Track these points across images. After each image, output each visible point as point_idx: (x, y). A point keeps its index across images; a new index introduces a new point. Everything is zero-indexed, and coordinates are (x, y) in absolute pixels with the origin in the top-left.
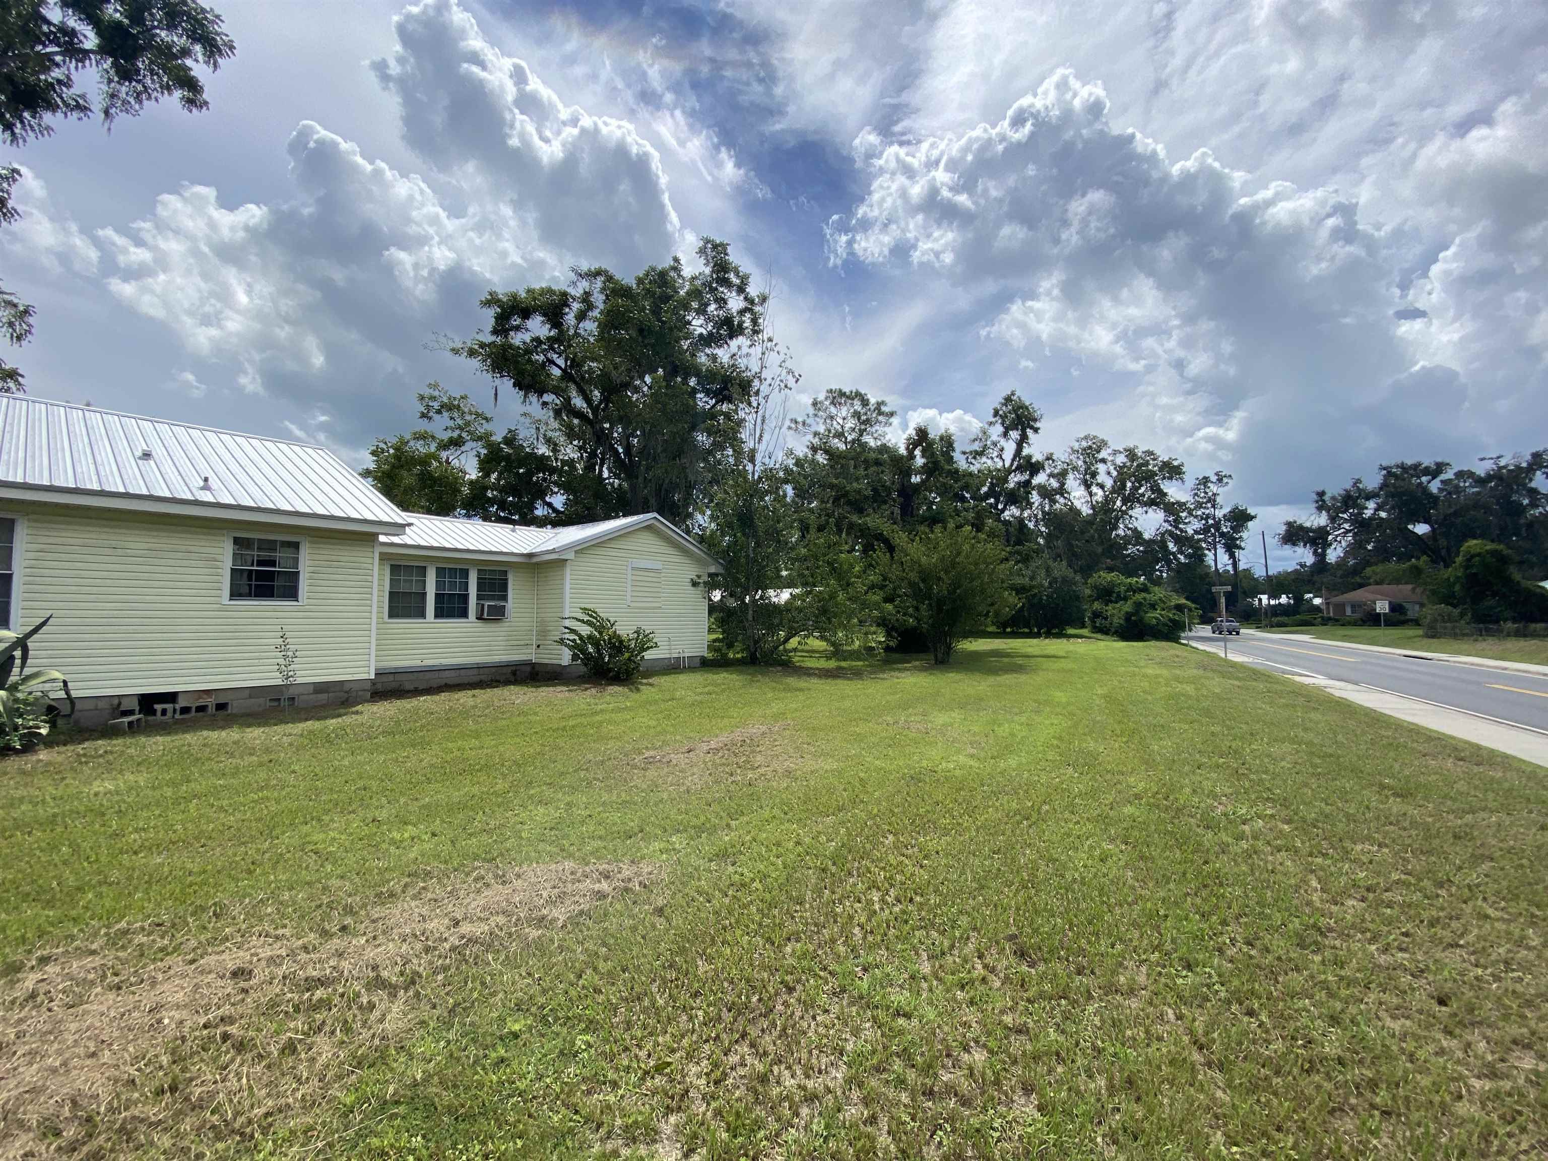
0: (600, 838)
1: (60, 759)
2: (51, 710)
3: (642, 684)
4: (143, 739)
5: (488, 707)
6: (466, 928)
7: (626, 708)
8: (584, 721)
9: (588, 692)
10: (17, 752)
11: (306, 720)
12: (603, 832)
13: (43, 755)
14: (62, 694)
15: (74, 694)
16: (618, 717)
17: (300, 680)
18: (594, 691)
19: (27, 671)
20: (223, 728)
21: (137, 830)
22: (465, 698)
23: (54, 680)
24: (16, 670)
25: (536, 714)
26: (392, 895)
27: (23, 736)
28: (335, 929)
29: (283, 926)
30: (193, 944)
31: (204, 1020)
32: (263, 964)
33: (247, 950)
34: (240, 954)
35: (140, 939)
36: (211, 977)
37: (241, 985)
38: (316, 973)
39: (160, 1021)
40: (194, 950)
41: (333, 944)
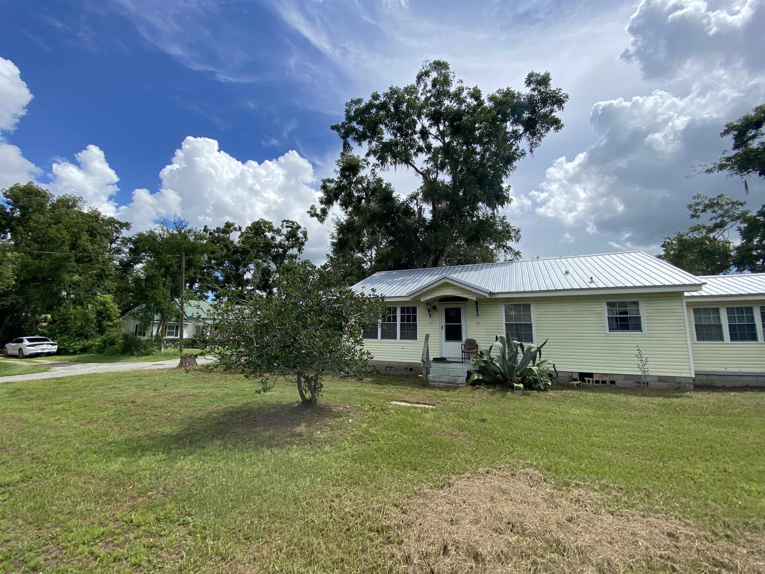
1: (557, 396)
2: (550, 375)
4: (584, 393)
10: (542, 390)
13: (551, 393)
14: (553, 369)
15: (557, 370)
17: (651, 374)
19: (542, 359)
20: (616, 393)
21: (595, 436)
23: (550, 364)
24: (538, 359)
27: (544, 385)
28: (722, 534)
29: (688, 518)
30: (641, 507)
31: (659, 553)
32: (683, 536)
33: (672, 523)
34: (668, 524)
35: (614, 492)
36: (657, 531)
37: (674, 543)
38: (718, 557)
39: (637, 542)
40: (643, 510)
41: (724, 543)
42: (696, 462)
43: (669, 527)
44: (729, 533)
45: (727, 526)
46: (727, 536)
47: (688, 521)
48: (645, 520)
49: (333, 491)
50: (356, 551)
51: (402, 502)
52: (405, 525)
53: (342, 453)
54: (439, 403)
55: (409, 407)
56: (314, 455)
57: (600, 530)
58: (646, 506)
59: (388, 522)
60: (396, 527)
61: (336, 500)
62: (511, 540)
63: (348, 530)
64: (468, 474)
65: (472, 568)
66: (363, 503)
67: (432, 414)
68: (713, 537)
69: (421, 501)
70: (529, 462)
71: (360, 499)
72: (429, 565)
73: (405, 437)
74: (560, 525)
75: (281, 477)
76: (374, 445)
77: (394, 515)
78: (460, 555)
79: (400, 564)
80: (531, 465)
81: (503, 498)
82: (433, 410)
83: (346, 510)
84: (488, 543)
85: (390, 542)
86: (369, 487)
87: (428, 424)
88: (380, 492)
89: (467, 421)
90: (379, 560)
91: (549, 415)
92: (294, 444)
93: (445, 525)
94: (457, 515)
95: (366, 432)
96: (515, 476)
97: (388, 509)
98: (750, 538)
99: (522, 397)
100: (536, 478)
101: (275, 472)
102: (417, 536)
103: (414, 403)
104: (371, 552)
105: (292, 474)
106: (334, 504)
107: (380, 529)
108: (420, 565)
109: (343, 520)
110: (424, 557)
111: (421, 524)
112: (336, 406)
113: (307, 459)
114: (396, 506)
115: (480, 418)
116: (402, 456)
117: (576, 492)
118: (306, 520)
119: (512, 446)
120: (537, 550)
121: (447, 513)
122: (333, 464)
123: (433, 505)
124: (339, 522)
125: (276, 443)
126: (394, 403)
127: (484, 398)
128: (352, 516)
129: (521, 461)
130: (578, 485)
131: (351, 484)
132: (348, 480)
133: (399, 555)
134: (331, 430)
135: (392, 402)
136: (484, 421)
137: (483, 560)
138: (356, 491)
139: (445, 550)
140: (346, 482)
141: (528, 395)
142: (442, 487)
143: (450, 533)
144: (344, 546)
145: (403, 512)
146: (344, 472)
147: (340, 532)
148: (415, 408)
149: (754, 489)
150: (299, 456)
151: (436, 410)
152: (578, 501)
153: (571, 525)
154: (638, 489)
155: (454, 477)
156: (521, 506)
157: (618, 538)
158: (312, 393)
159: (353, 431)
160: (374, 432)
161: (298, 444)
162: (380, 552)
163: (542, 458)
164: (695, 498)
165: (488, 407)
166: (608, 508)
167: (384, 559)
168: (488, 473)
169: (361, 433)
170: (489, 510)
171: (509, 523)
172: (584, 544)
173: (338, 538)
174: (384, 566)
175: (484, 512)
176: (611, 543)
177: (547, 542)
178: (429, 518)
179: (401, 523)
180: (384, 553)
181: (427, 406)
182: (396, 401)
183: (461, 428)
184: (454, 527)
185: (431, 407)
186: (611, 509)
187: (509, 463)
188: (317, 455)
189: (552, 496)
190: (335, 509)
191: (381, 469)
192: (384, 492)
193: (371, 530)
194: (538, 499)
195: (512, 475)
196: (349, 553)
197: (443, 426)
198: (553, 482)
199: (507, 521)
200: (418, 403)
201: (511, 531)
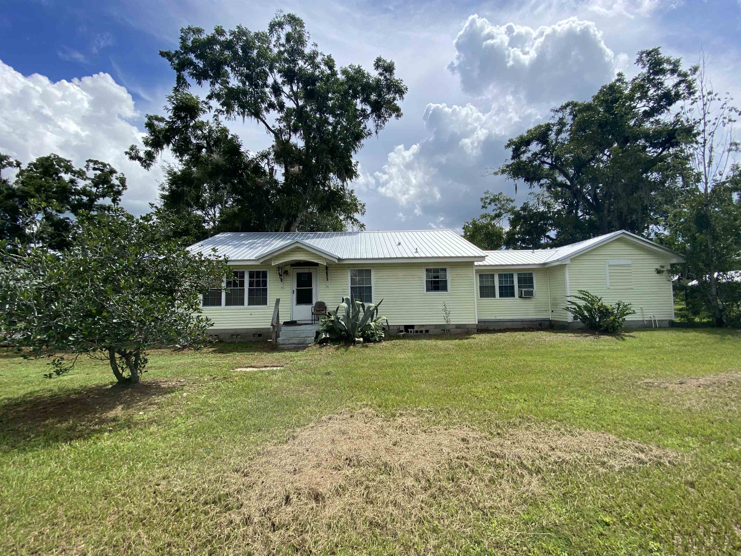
0: (628, 426)
1: (388, 345)
2: (384, 329)
3: (626, 336)
4: (408, 341)
5: (532, 341)
6: (559, 453)
7: (618, 350)
8: (591, 354)
9: (588, 338)
10: (378, 342)
11: (456, 339)
12: (627, 422)
13: (384, 343)
14: (386, 324)
15: (389, 324)
16: (614, 355)
17: (452, 323)
18: (592, 337)
19: (378, 316)
20: (429, 339)
21: (415, 373)
22: (519, 336)
23: (384, 319)
24: (375, 316)
25: (559, 347)
26: (515, 425)
27: (378, 337)
28: (495, 433)
29: (474, 425)
30: (444, 422)
31: (456, 455)
32: (472, 439)
33: (464, 431)
34: (462, 432)
35: (427, 415)
36: (455, 438)
37: (466, 445)
38: (494, 451)
39: (442, 450)
40: (445, 425)
41: (496, 440)
42: (478, 383)
43: (462, 434)
44: (499, 431)
45: (498, 426)
46: (498, 434)
47: (474, 427)
48: (447, 432)
49: (159, 473)
50: (187, 530)
51: (244, 465)
52: (246, 487)
53: (173, 431)
54: (287, 364)
55: (256, 372)
56: (134, 440)
57: (416, 447)
58: (447, 420)
59: (227, 490)
60: (236, 493)
61: (164, 482)
62: (348, 474)
63: (178, 510)
64: (312, 424)
65: (312, 509)
66: (198, 477)
67: (280, 375)
68: (490, 436)
69: (264, 459)
70: (365, 403)
71: (193, 475)
72: (270, 520)
73: (249, 401)
74: (387, 450)
75: (85, 472)
76: (213, 416)
77: (233, 481)
78: (302, 500)
79: (239, 528)
80: (367, 405)
81: (343, 439)
82: (281, 371)
83: (175, 490)
84: (328, 482)
85: (229, 509)
86: (205, 460)
87: (276, 385)
88: (219, 461)
89: (314, 376)
90: (215, 531)
91: (382, 362)
92: (105, 432)
93: (288, 476)
94: (300, 464)
95: (205, 403)
96: (353, 416)
97: (228, 477)
98: (512, 433)
99: (361, 349)
100: (370, 415)
101: (77, 468)
102: (258, 495)
103: (262, 367)
104: (204, 526)
105: (102, 466)
106: (160, 487)
107: (217, 500)
108: (260, 522)
109: (171, 501)
110: (265, 513)
111: (263, 482)
112: (166, 382)
113: (123, 446)
114: (237, 471)
115: (326, 371)
116: (245, 421)
117: (399, 420)
118: (121, 514)
119: (352, 392)
120: (369, 475)
121: (291, 465)
122: (161, 444)
123: (276, 461)
124: (166, 505)
125: (77, 434)
126: (239, 370)
127: (330, 353)
128: (183, 494)
129: (358, 403)
130: (401, 414)
131: (183, 461)
132: (180, 457)
133: (237, 519)
134: (159, 408)
135: (236, 370)
136: (328, 373)
137: (323, 498)
138: (189, 467)
139: (288, 499)
140: (177, 460)
141: (367, 347)
142: (286, 441)
143: (292, 483)
144: (172, 528)
145: (245, 475)
146: (175, 450)
147: (166, 516)
148: (262, 372)
149: (512, 398)
150: (113, 444)
151: (284, 371)
152: (401, 427)
153: (396, 448)
154: (442, 409)
155: (299, 430)
156: (358, 442)
157: (429, 450)
158: (131, 370)
159: (188, 404)
160: (214, 402)
161: (110, 431)
162: (216, 522)
163: (375, 397)
164: (478, 409)
165: (333, 362)
166: (422, 428)
167: (221, 529)
168: (330, 419)
169: (198, 405)
170: (330, 452)
171: (347, 459)
172: (405, 461)
173: (165, 522)
174: (220, 535)
175: (325, 455)
176: (424, 455)
177: (377, 466)
178: (271, 474)
179: (242, 487)
180: (221, 522)
181: (275, 368)
182: (241, 367)
183: (308, 383)
184: (297, 477)
185: (279, 368)
186: (424, 429)
187: (349, 407)
188: (139, 439)
189: (382, 426)
190: (160, 493)
191: (221, 438)
192: (224, 460)
193: (206, 503)
194: (371, 432)
195: (351, 417)
196: (178, 535)
197: (291, 384)
198: (383, 416)
199: (345, 458)
200: (266, 367)
201: (349, 465)
